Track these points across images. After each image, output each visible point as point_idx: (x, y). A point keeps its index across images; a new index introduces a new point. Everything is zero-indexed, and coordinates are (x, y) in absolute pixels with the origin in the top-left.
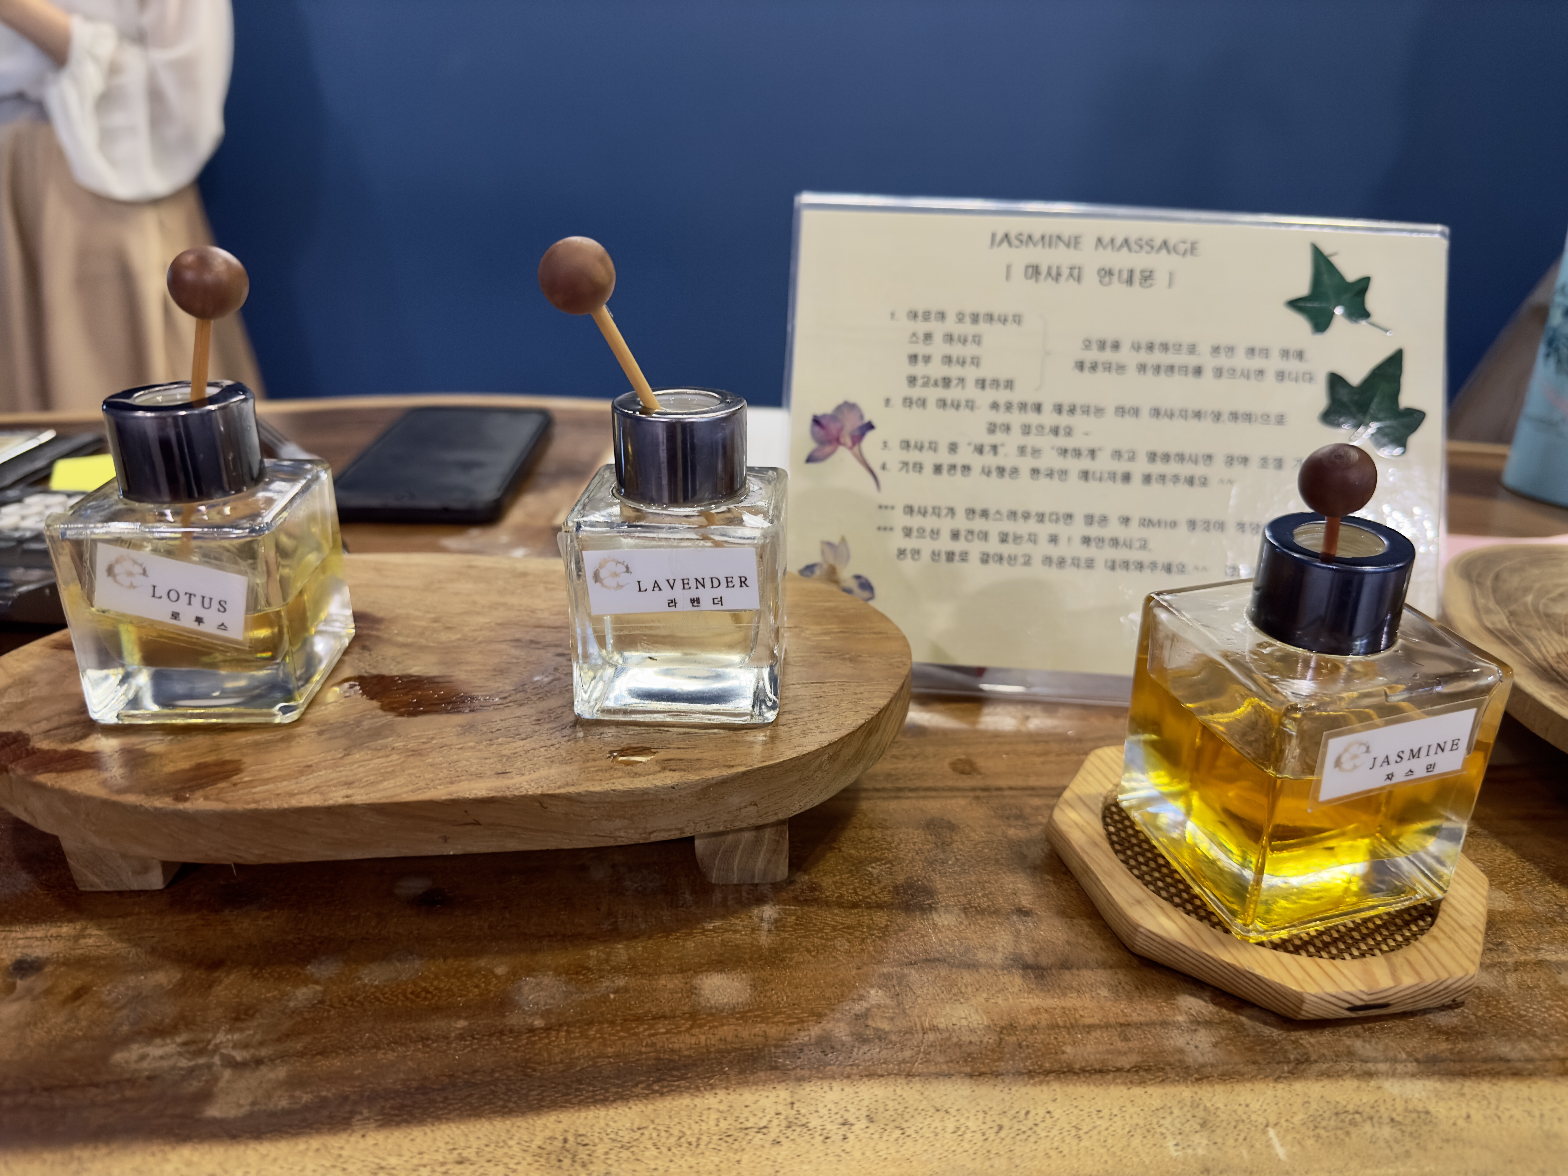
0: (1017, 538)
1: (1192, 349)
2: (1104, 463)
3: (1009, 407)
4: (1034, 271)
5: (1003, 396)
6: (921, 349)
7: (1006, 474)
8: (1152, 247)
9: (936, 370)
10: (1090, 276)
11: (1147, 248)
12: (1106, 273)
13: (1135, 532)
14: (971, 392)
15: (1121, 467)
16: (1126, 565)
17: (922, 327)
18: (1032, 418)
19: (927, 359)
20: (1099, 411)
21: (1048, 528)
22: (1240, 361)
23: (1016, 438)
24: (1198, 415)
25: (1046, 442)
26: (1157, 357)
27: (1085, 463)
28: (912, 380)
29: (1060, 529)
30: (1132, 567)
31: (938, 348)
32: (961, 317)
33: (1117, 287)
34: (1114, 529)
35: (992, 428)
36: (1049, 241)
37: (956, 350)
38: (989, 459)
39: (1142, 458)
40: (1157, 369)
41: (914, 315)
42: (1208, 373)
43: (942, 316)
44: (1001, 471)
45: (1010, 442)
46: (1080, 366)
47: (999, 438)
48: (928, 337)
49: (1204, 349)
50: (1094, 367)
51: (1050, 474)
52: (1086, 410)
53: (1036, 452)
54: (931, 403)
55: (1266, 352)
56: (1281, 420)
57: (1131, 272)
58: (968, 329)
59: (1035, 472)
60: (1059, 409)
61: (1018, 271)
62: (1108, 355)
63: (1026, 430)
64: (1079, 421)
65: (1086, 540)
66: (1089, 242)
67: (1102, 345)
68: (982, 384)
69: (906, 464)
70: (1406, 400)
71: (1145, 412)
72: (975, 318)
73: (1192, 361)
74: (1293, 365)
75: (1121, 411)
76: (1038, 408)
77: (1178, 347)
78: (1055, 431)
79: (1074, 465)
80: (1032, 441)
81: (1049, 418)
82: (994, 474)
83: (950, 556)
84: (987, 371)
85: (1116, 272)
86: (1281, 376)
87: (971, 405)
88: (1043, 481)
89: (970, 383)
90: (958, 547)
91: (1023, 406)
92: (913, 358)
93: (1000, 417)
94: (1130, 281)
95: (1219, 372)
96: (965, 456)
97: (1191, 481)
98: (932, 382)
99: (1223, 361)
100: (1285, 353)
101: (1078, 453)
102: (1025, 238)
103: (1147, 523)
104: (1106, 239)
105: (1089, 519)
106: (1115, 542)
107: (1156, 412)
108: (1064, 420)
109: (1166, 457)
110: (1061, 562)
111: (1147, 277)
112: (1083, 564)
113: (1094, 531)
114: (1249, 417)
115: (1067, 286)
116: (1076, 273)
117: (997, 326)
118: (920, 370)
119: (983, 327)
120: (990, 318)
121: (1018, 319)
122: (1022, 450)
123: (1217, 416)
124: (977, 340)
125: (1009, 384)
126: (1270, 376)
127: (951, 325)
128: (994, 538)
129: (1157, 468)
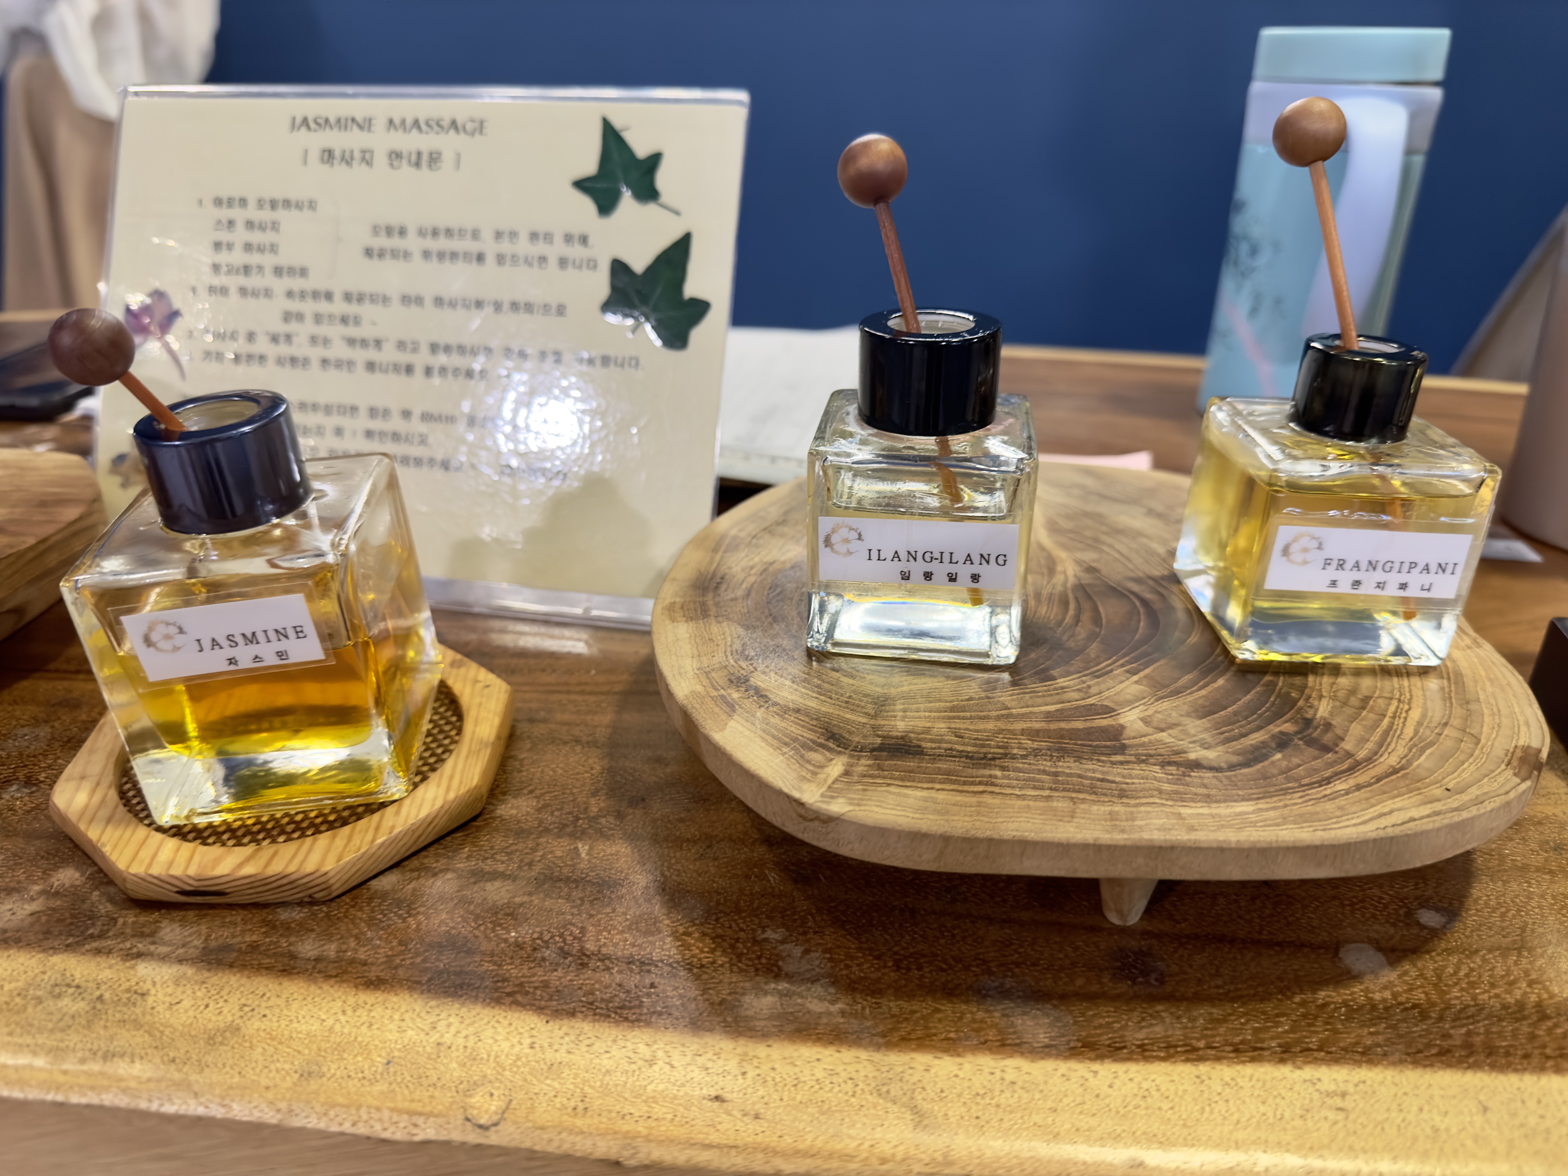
1: (475, 234)
2: (389, 354)
3: (303, 295)
4: (328, 156)
5: (297, 283)
6: (224, 236)
7: (299, 365)
8: (441, 127)
9: (238, 257)
10: (381, 159)
11: (436, 128)
12: (395, 156)
13: (416, 426)
14: (269, 280)
15: (404, 358)
16: (407, 461)
17: (225, 214)
18: (323, 307)
19: (230, 247)
20: (385, 300)
21: (336, 420)
22: (523, 247)
23: (308, 328)
24: (479, 304)
25: (335, 331)
26: (443, 244)
27: (371, 354)
28: (216, 268)
29: (345, 422)
30: (412, 462)
31: (240, 235)
32: (260, 204)
33: (406, 170)
34: (396, 424)
35: (287, 317)
36: (343, 124)
37: (256, 237)
38: (283, 349)
39: (425, 349)
40: (441, 256)
41: (218, 202)
42: (490, 259)
43: (243, 202)
44: (293, 360)
45: (303, 331)
46: (369, 252)
47: (293, 327)
48: (231, 223)
49: (487, 235)
50: (381, 254)
51: (339, 365)
52: (374, 299)
53: (326, 342)
54: (233, 291)
55: (548, 237)
56: (561, 310)
57: (419, 154)
58: (266, 215)
59: (325, 362)
60: (348, 297)
61: (314, 156)
62: (396, 242)
63: (318, 318)
64: (366, 311)
65: (369, 434)
66: (380, 124)
67: (389, 231)
68: (278, 271)
70: (691, 289)
71: (428, 302)
72: (274, 205)
73: (473, 246)
74: (576, 251)
75: (406, 300)
76: (329, 296)
77: (462, 232)
78: (344, 320)
79: (360, 355)
80: (323, 330)
81: (339, 307)
82: (287, 363)
84: (284, 259)
85: (405, 154)
86: (563, 262)
87: (268, 293)
88: (332, 373)
89: (268, 271)
91: (315, 295)
92: (217, 246)
93: (294, 306)
94: (418, 165)
95: (501, 259)
96: (262, 346)
97: (471, 374)
98: (234, 270)
99: (506, 247)
100: (568, 238)
101: (364, 343)
102: (322, 121)
103: (427, 417)
104: (397, 121)
105: (373, 412)
106: (396, 437)
107: (439, 301)
108: (352, 309)
109: (447, 349)
111: (434, 159)
113: (377, 425)
114: (529, 308)
115: (359, 169)
116: (367, 158)
117: (294, 212)
118: (224, 258)
119: (281, 214)
120: (287, 204)
121: (312, 205)
122: (314, 340)
123: (498, 306)
124: (275, 226)
125: (303, 272)
126: (553, 263)
127: (252, 212)
129: (440, 360)
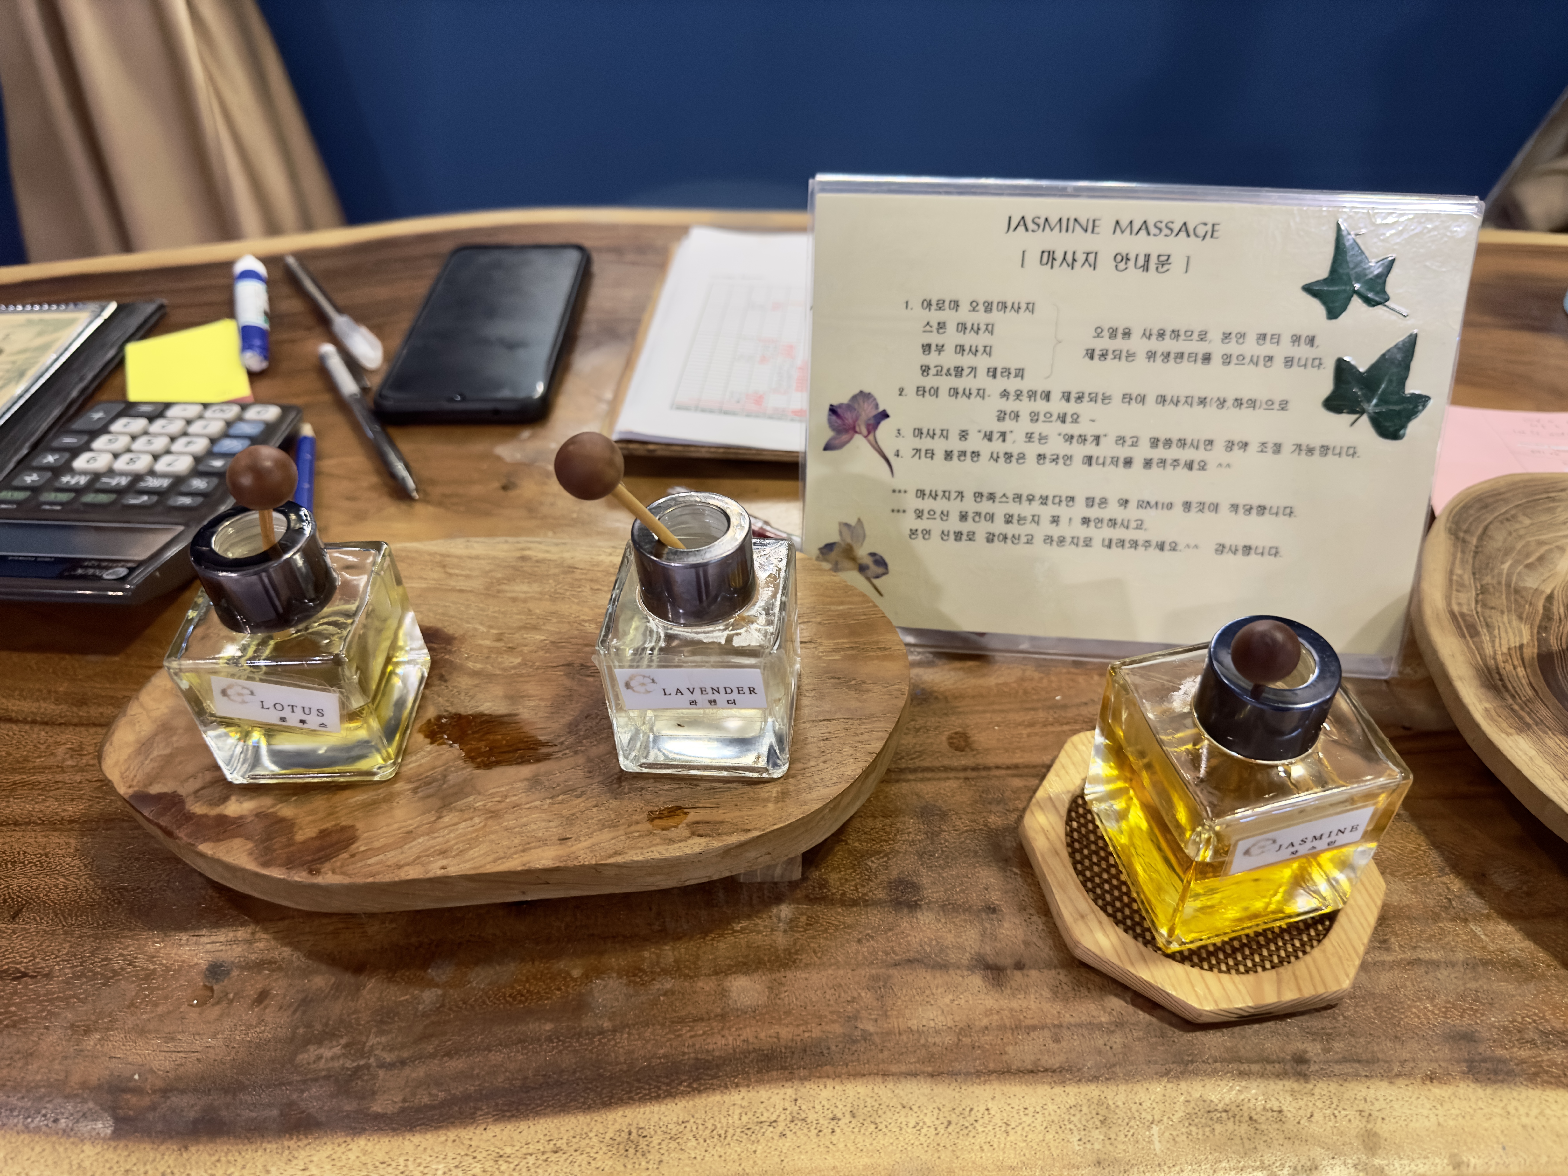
0: (1021, 520)
1: (1203, 336)
2: (1108, 448)
3: (1018, 395)
4: (1049, 257)
5: (1013, 384)
6: (934, 339)
7: (1014, 459)
8: (1172, 230)
9: (949, 359)
10: (1106, 261)
11: (1166, 231)
12: (1122, 259)
13: (1132, 513)
14: (982, 380)
15: (1123, 452)
16: (1122, 543)
17: (935, 316)
18: (1040, 406)
19: (940, 349)
20: (1106, 399)
21: (1051, 510)
22: (1250, 347)
23: (1024, 425)
24: (1203, 401)
25: (1054, 429)
26: (1168, 345)
27: (1090, 449)
28: (925, 370)
29: (1062, 511)
30: (1127, 545)
31: (951, 338)
32: (974, 306)
33: (1133, 273)
34: (1113, 511)
35: (1002, 416)
36: (1065, 225)
37: (969, 339)
38: (998, 446)
39: (1145, 443)
40: (1167, 356)
41: (928, 304)
42: (1216, 359)
43: (956, 305)
44: (1008, 456)
45: (1018, 430)
46: (1091, 354)
47: (1007, 425)
48: (941, 326)
49: (1215, 336)
50: (1104, 356)
51: (1055, 460)
52: (1093, 398)
53: (1043, 439)
54: (944, 392)
55: (1276, 339)
56: (1284, 405)
57: (1148, 257)
58: (981, 317)
59: (1041, 457)
60: (1067, 397)
61: (1033, 257)
62: (1119, 343)
63: (1034, 417)
64: (1085, 409)
65: (1086, 521)
66: (1106, 226)
67: (1113, 334)
68: (993, 373)
69: (918, 451)
70: (1412, 387)
71: (1151, 400)
72: (988, 307)
73: (1201, 348)
74: (1303, 351)
75: (1127, 398)
76: (1047, 396)
77: (1189, 334)
78: (1063, 419)
79: (1079, 451)
80: (1039, 428)
81: (1057, 406)
82: (1002, 460)
83: (958, 536)
84: (998, 361)
85: (1132, 257)
86: (1289, 362)
87: (981, 393)
88: (1048, 466)
89: (982, 372)
90: (965, 527)
91: (1032, 395)
92: (927, 348)
93: (1010, 405)
94: (1146, 267)
95: (1227, 359)
96: (975, 442)
97: (1190, 466)
98: (945, 371)
99: (1233, 348)
100: (1296, 339)
101: (1083, 439)
102: (1041, 222)
103: (1144, 504)
104: (1124, 223)
105: (1090, 502)
106: (1113, 523)
107: (1162, 399)
108: (1071, 408)
109: (1168, 443)
110: (1061, 541)
111: (1164, 262)
112: (1081, 543)
113: (1094, 513)
114: (1253, 403)
115: (1082, 272)
116: (1091, 260)
117: (1011, 315)
118: (933, 359)
119: (996, 316)
120: (1003, 306)
121: (1031, 307)
122: (1029, 437)
123: (1222, 403)
124: (990, 329)
125: (1020, 373)
126: (1279, 362)
127: (964, 314)
128: (999, 519)
129: (1160, 453)
